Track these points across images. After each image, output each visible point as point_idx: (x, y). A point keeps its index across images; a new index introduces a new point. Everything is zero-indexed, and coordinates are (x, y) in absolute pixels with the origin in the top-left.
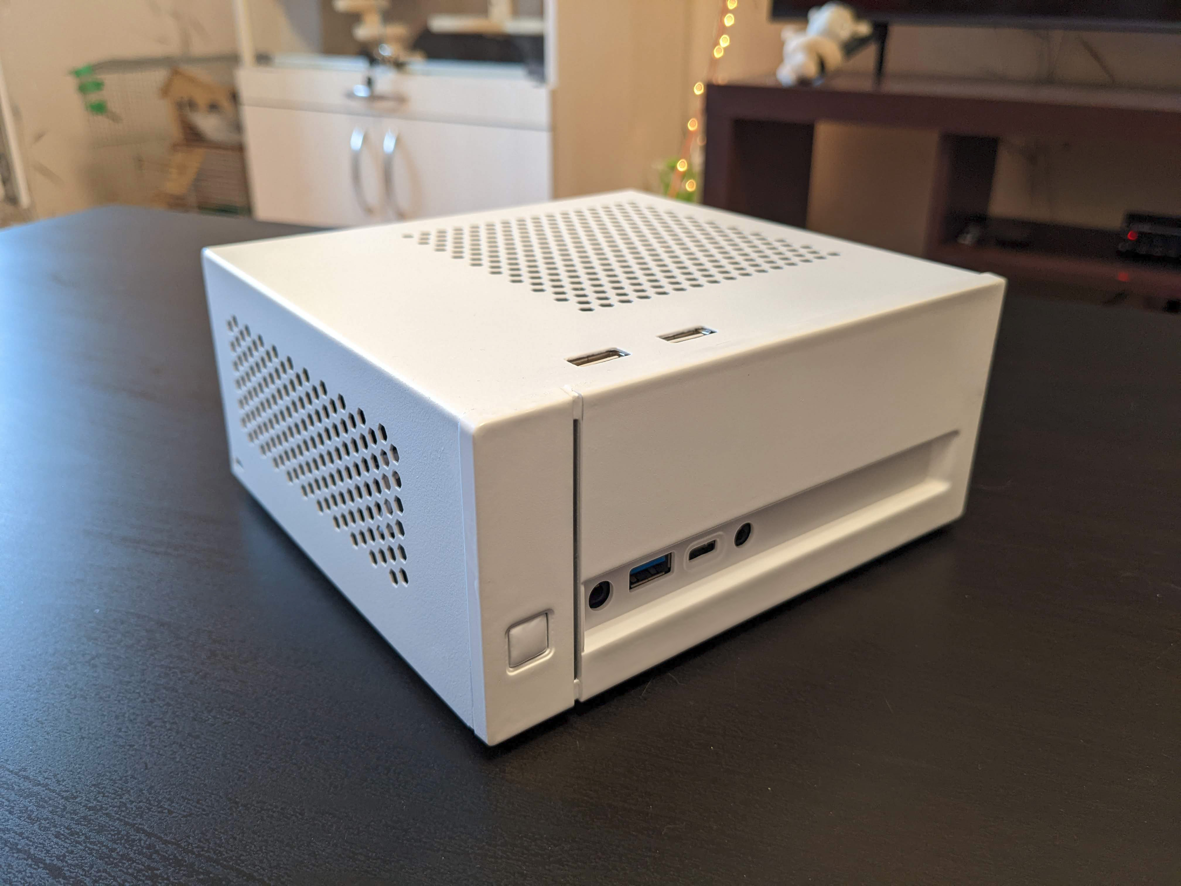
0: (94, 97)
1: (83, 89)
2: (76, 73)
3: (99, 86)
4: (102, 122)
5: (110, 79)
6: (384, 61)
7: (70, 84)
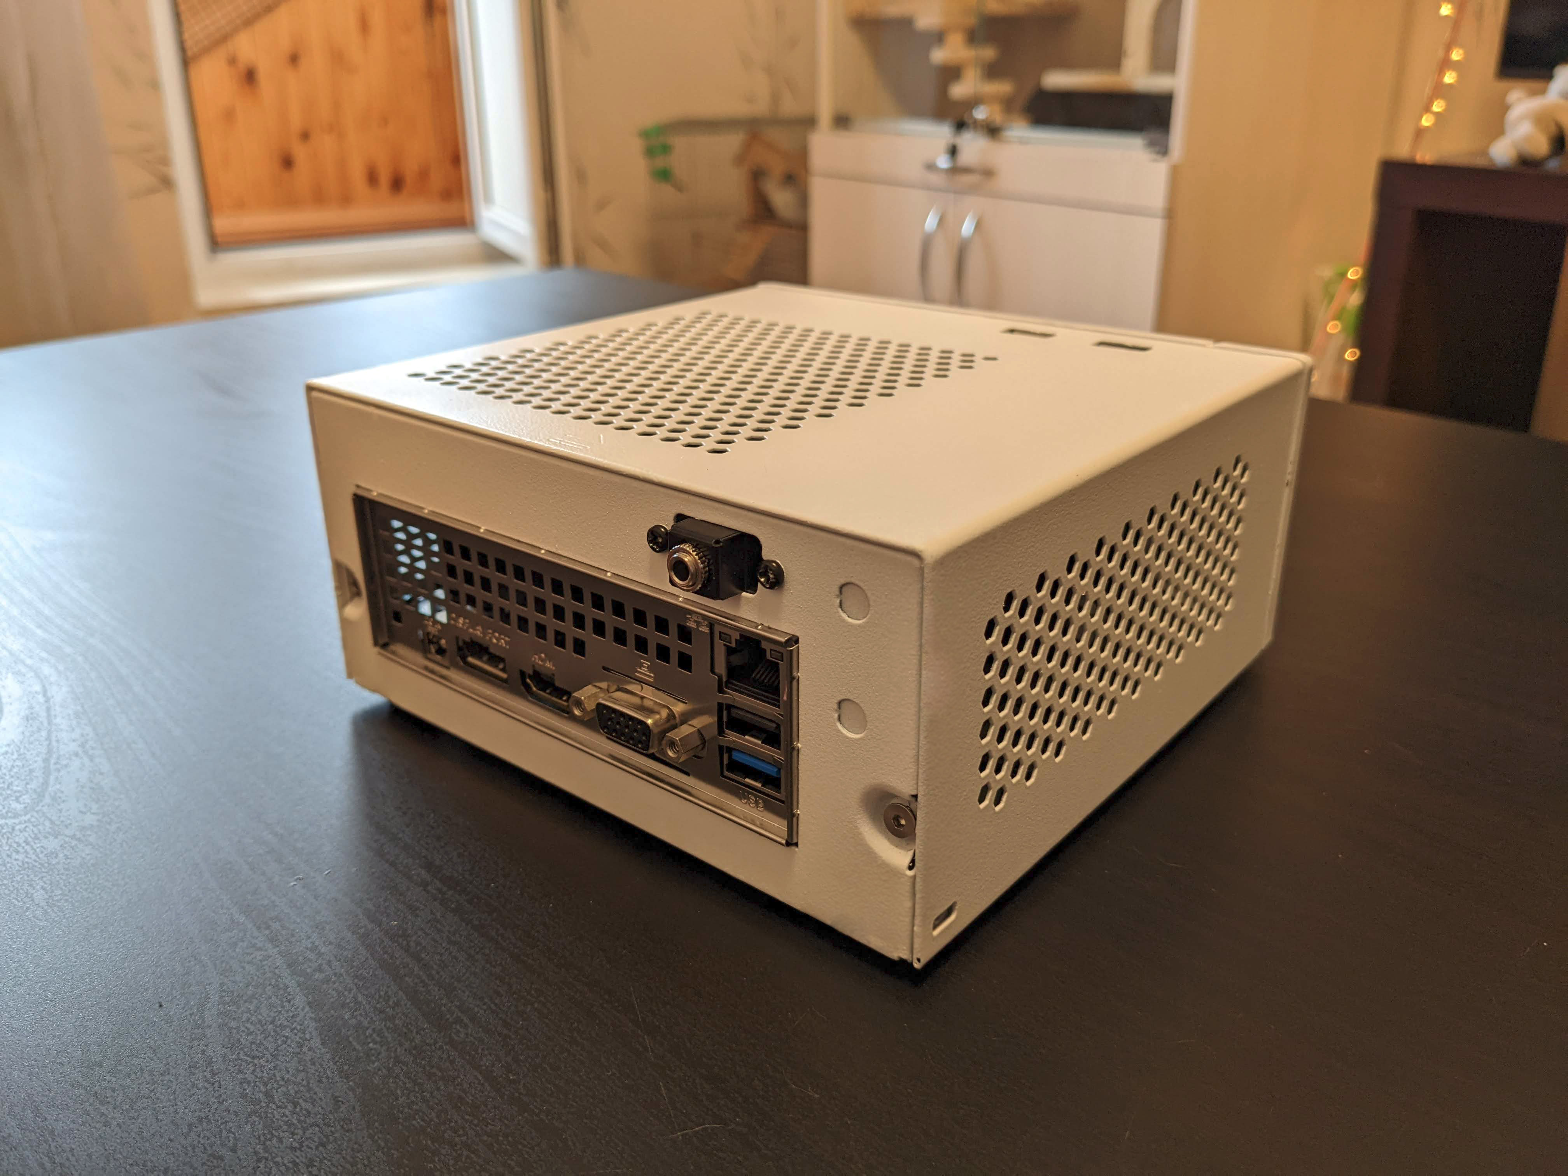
0: (660, 162)
1: (650, 152)
2: (645, 134)
3: (666, 149)
4: (667, 191)
5: (680, 143)
6: (977, 125)
7: (636, 146)
